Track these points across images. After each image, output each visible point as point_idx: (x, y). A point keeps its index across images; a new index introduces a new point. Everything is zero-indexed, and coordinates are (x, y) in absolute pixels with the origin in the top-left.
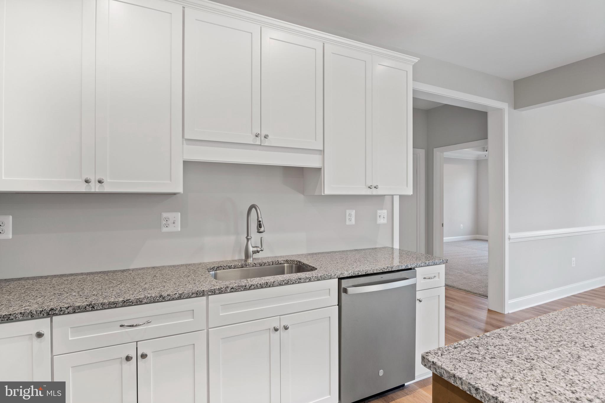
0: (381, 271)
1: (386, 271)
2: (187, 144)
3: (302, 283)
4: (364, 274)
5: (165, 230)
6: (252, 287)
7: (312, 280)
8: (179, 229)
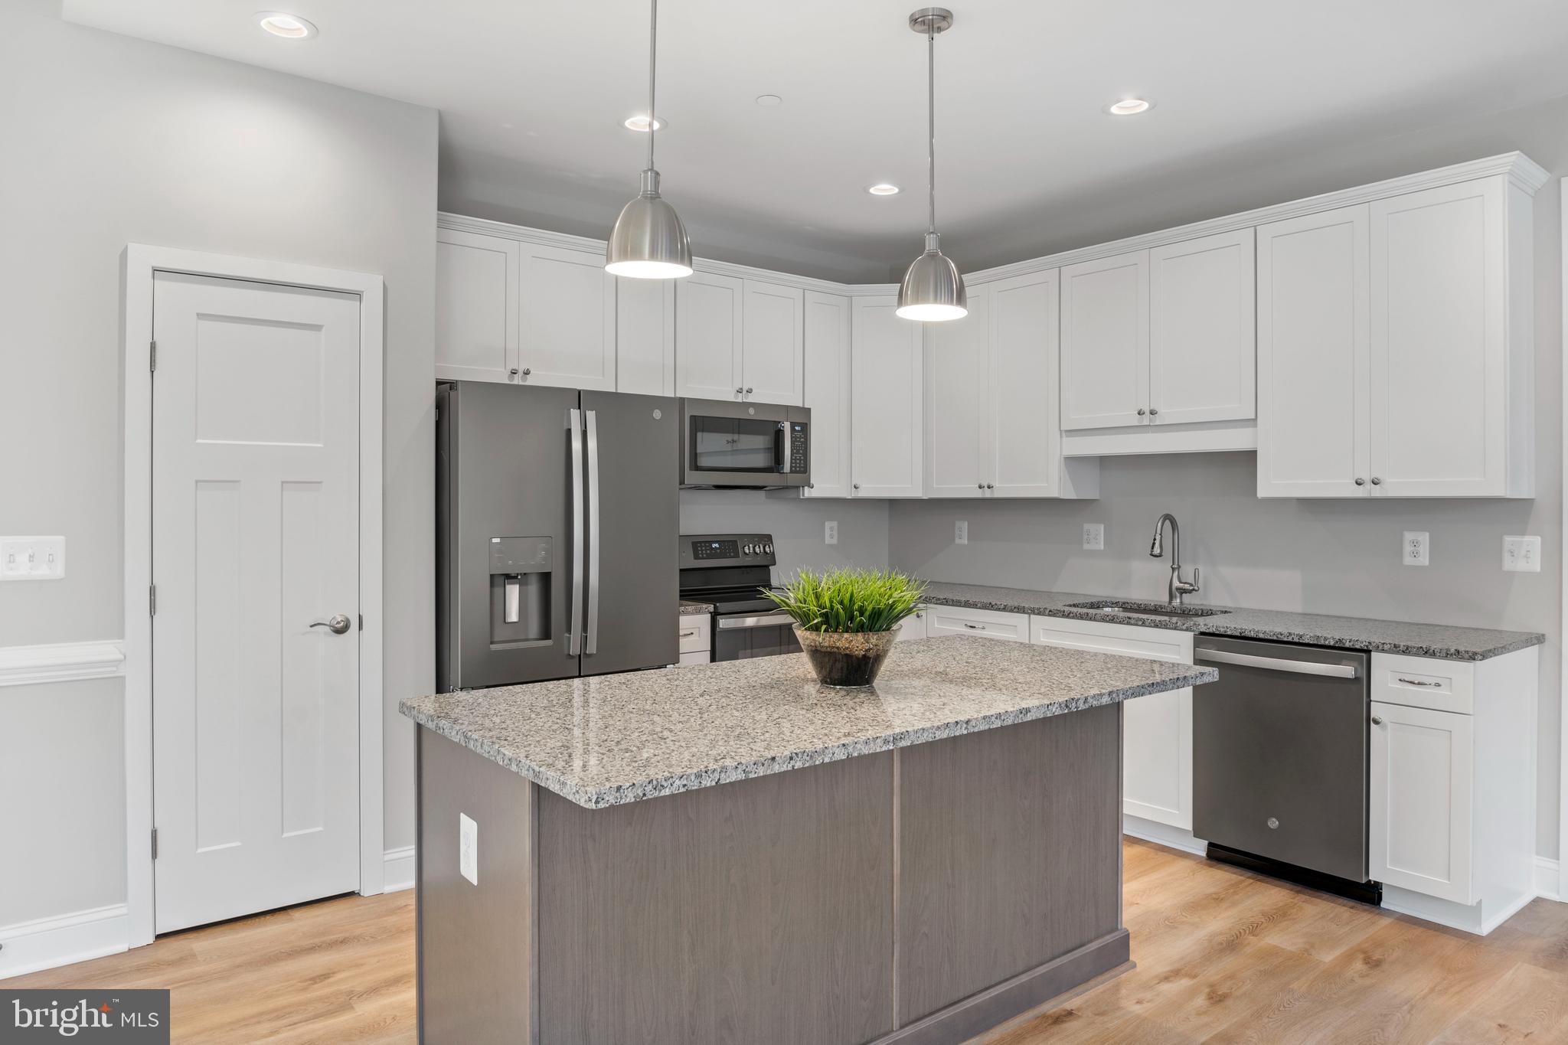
0: (1275, 638)
1: (1286, 639)
2: (1067, 437)
3: (1132, 625)
4: (1237, 634)
5: (1086, 546)
6: (1071, 615)
7: (1147, 624)
8: (1102, 548)
